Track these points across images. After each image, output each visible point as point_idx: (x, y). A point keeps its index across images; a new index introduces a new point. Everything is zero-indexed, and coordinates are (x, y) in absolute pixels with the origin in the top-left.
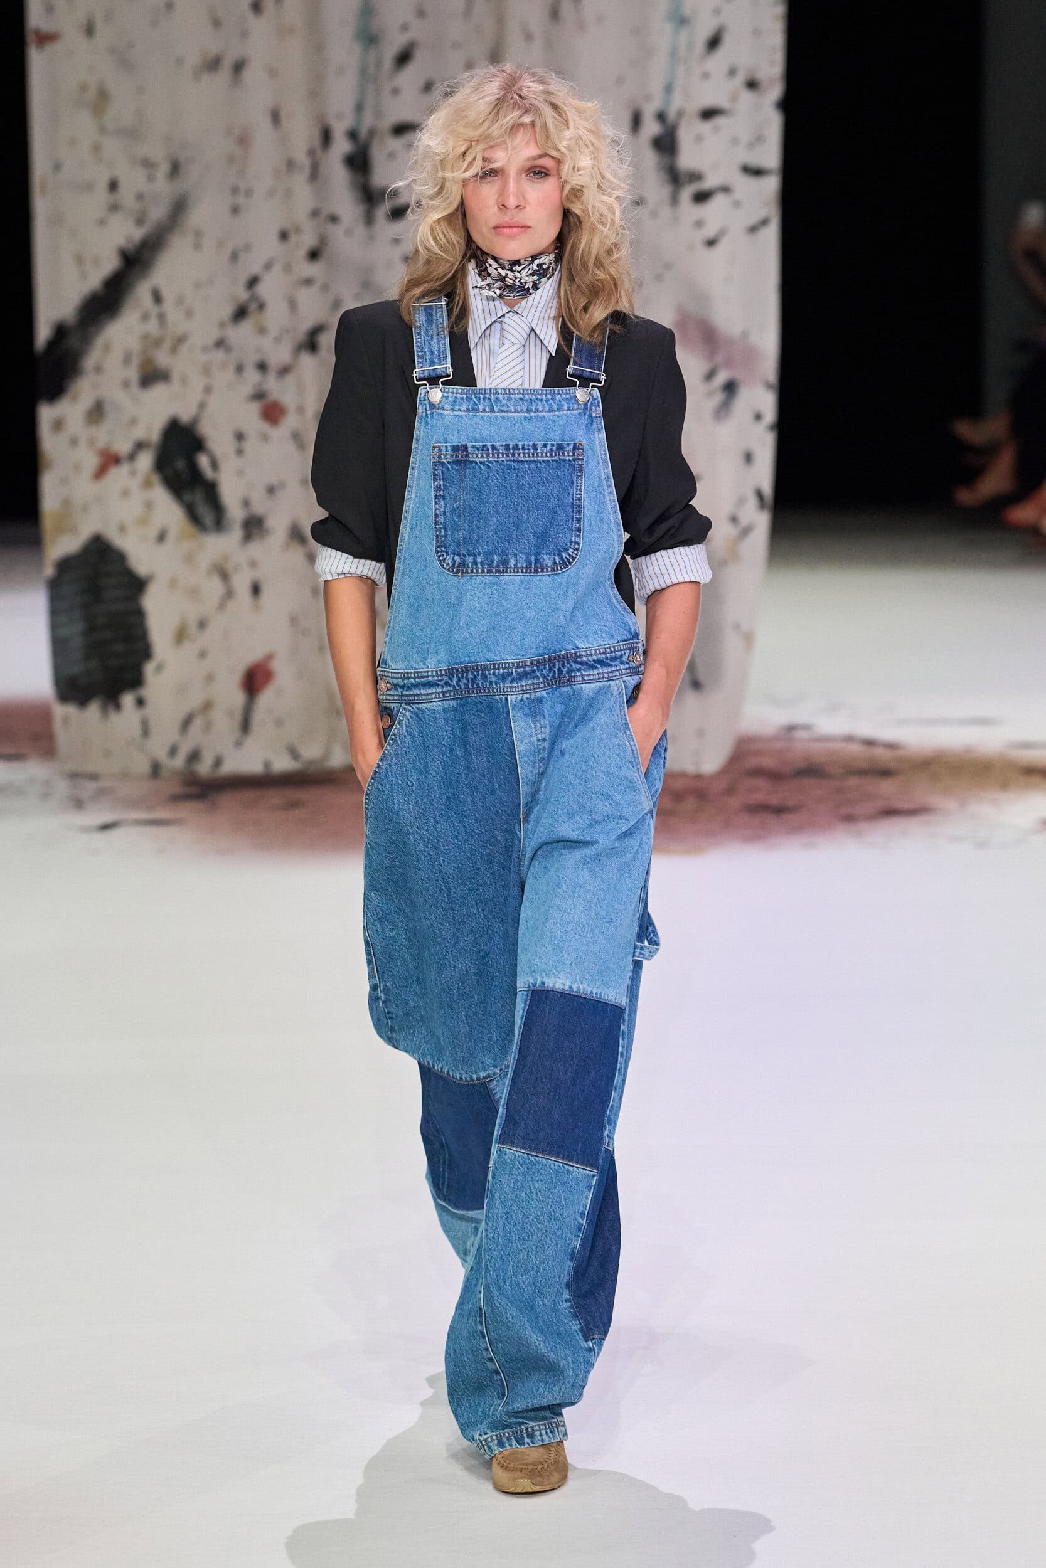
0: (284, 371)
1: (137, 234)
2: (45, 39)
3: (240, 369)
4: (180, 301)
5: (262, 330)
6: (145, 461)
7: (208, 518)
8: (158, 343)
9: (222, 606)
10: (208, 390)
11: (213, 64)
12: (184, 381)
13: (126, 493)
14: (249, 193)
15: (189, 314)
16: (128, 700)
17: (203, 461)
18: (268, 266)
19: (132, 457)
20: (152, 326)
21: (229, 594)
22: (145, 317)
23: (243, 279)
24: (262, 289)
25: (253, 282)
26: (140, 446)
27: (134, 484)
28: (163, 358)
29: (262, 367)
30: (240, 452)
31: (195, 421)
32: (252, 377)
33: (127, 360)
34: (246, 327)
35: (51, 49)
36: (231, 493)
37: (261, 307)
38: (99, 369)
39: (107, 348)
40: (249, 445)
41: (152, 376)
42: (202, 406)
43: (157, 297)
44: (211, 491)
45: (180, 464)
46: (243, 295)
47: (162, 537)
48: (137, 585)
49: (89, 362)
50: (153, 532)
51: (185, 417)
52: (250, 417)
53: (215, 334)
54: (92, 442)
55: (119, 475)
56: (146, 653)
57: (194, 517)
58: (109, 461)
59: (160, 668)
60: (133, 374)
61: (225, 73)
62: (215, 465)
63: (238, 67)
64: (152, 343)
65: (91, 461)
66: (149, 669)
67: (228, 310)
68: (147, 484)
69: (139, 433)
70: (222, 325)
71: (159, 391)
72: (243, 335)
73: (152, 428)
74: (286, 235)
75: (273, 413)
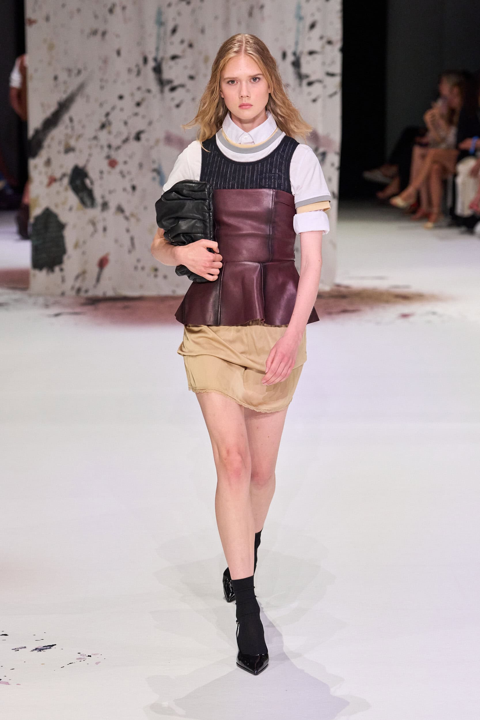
0: (118, 148)
1: (64, 96)
2: (32, 22)
3: (102, 147)
4: (80, 122)
5: (110, 133)
6: (66, 181)
7: (89, 203)
8: (71, 137)
9: (92, 235)
10: (90, 155)
11: (94, 33)
12: (81, 151)
13: (58, 193)
14: (107, 81)
15: (83, 127)
16: (57, 269)
17: (88, 182)
18: (113, 108)
19: (61, 179)
20: (69, 131)
21: (96, 231)
22: (66, 127)
23: (104, 113)
24: (111, 117)
25: (107, 115)
26: (64, 175)
27: (61, 189)
28: (73, 143)
29: (109, 146)
30: (101, 178)
31: (85, 166)
32: (106, 149)
33: (60, 143)
34: (105, 132)
35: (34, 26)
36: (97, 194)
37: (110, 124)
38: (49, 146)
39: (52, 139)
40: (105, 176)
41: (69, 149)
42: (88, 161)
43: (71, 120)
44: (90, 193)
45: (78, 182)
46: (104, 119)
47: (71, 209)
48: (62, 227)
49: (46, 143)
50: (67, 207)
51: (81, 164)
52: (104, 165)
53: (93, 134)
54: (46, 173)
55: (56, 186)
56: (63, 251)
57: (83, 202)
58: (52, 180)
59: (69, 258)
60: (62, 148)
61: (99, 36)
62: (92, 183)
63: (104, 34)
64: (68, 137)
65: (46, 181)
66: (65, 258)
67: (98, 125)
68: (66, 189)
69: (64, 170)
70: (96, 131)
71: (71, 155)
72: (103, 135)
73: (68, 169)
74: (121, 97)
75: (113, 164)
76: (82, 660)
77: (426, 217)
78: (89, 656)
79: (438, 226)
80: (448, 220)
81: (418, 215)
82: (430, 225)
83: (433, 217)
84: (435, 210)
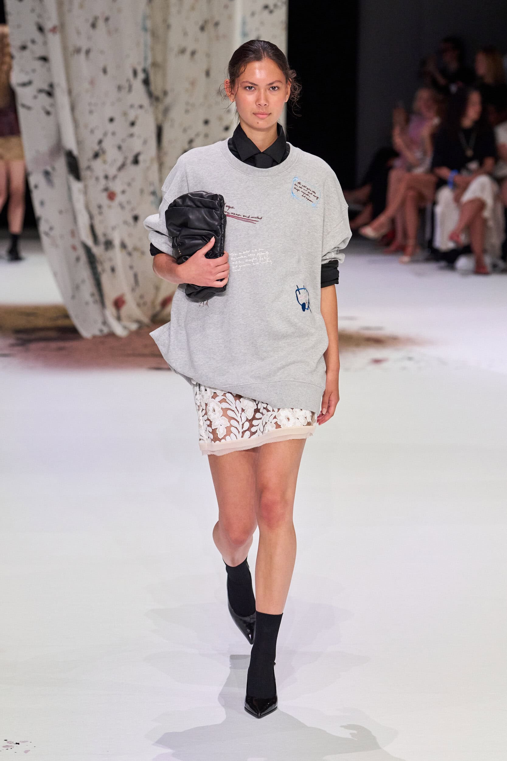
0: (115, 177)
3: (97, 179)
5: (105, 162)
10: (86, 187)
18: (106, 134)
23: (96, 140)
24: (104, 145)
25: (100, 142)
29: (106, 177)
30: (100, 213)
32: (103, 181)
34: (99, 161)
37: (104, 152)
46: (97, 147)
52: (102, 198)
53: (86, 165)
67: (91, 154)
70: (89, 160)
72: (97, 165)
74: (111, 120)
75: (111, 196)
76: (9, 748)
77: (401, 250)
78: (17, 743)
79: (414, 261)
80: (426, 254)
81: (393, 247)
82: (406, 259)
83: (410, 249)
84: (411, 242)
